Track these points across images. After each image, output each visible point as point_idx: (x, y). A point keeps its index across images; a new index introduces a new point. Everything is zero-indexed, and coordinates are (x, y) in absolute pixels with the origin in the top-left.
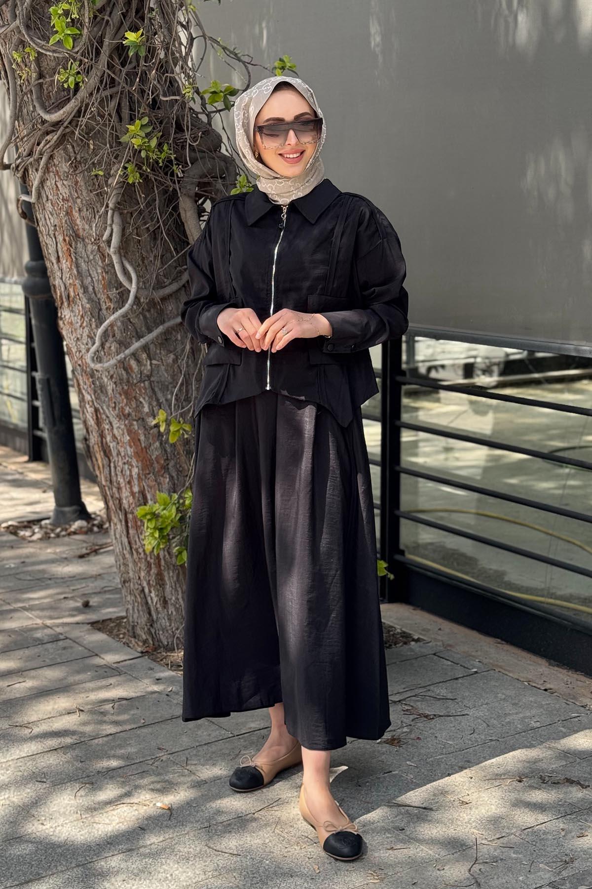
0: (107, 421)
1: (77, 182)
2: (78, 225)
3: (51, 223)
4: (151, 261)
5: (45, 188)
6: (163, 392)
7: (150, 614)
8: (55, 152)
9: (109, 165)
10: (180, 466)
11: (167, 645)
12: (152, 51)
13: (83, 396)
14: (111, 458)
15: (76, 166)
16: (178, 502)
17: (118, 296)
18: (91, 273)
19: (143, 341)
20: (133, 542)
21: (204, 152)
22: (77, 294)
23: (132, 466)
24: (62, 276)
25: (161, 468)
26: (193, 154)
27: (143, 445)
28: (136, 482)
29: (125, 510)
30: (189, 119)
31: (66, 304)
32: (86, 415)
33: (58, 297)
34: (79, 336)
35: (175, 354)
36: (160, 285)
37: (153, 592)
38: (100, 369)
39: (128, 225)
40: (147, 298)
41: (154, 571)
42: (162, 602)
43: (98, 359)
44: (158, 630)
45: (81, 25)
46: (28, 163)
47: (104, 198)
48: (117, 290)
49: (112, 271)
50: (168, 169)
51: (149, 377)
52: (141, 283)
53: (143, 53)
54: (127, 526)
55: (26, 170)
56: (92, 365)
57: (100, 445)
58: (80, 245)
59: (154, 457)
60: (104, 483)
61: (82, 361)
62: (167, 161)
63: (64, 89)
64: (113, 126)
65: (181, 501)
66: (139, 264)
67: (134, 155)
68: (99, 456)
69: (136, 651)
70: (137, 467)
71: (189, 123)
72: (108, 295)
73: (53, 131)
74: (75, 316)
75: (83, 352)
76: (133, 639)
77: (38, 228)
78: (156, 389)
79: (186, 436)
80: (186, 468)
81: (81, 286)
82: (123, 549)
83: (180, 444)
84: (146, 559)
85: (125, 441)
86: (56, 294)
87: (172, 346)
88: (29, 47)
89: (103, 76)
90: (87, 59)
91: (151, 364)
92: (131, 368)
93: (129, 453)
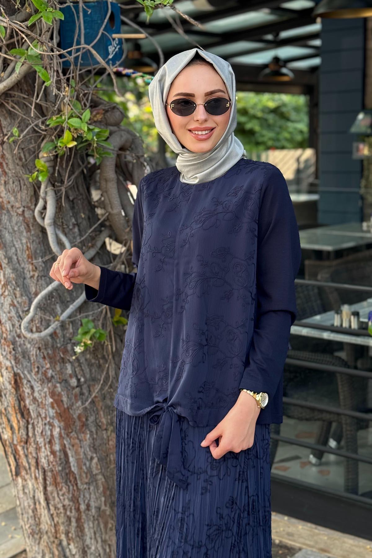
17: (43, 265)
18: (15, 243)
20: (51, 497)
23: (54, 427)
25: (83, 426)
27: (66, 406)
28: (57, 441)
29: (44, 469)
37: (72, 544)
42: (81, 552)
51: (70, 340)
57: (17, 408)
59: (75, 416)
70: (60, 427)
72: (32, 264)
81: (5, 257)
85: (47, 403)
93: (51, 414)
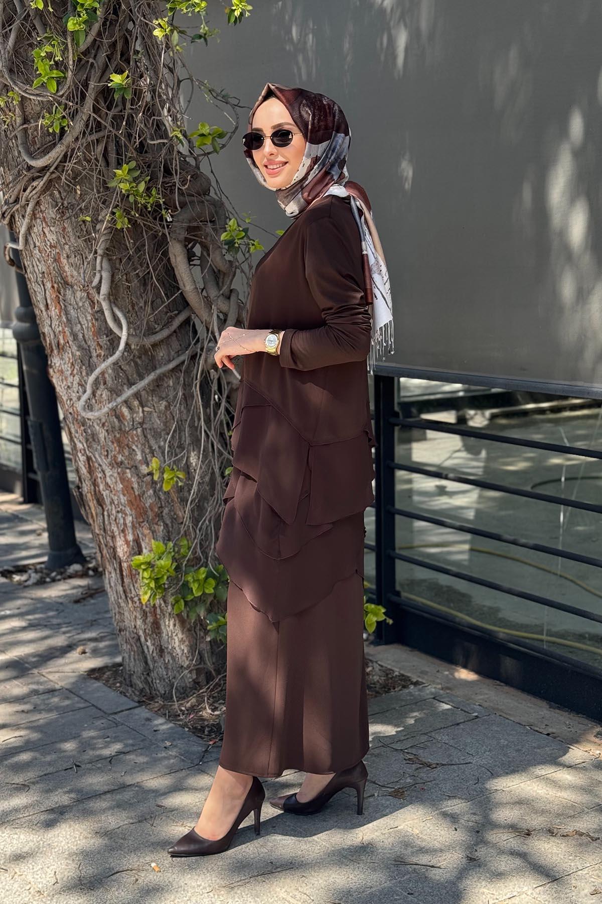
0: (100, 470)
1: (64, 229)
2: (66, 272)
3: (39, 270)
4: (142, 307)
5: (33, 234)
6: (156, 440)
7: (146, 663)
8: (42, 198)
9: (97, 211)
10: (175, 514)
11: (165, 694)
12: (138, 94)
13: (75, 444)
14: (104, 506)
15: (63, 212)
16: (174, 551)
17: (108, 343)
18: (81, 320)
19: (134, 389)
20: (128, 591)
21: (193, 196)
22: (66, 341)
23: (126, 514)
24: (51, 324)
25: (155, 516)
26: (182, 198)
27: (137, 493)
28: (130, 531)
29: (120, 559)
30: (178, 162)
31: (55, 352)
32: (78, 463)
33: (48, 345)
34: (69, 384)
35: (167, 401)
36: (151, 331)
37: (149, 641)
38: (92, 417)
39: (117, 271)
40: (137, 345)
41: (150, 619)
42: (158, 650)
43: (89, 407)
44: (155, 679)
45: (65, 69)
46: (14, 209)
47: (92, 244)
48: (107, 337)
49: (102, 318)
50: (157, 213)
51: (141, 424)
52: (132, 330)
53: (129, 97)
54: (122, 575)
55: (13, 216)
56: (83, 414)
57: (93, 493)
58: (69, 293)
59: (147, 505)
60: (97, 531)
61: (73, 410)
62: (155, 206)
63: (49, 134)
64: (100, 171)
65: (176, 549)
66: (129, 311)
67: (122, 200)
68: (92, 504)
69: (133, 700)
70: (131, 515)
71: (178, 166)
72: (98, 342)
73: (39, 177)
74: (65, 364)
75: (74, 400)
76: (130, 688)
77: (26, 276)
78: (149, 436)
79: (180, 484)
80: (180, 515)
81: (71, 334)
82: (118, 599)
83: (174, 492)
84: (142, 608)
85: (118, 489)
86: (46, 342)
87: (165, 393)
88: (12, 91)
89: (88, 120)
90: (72, 102)
91: (143, 411)
92: (123, 415)
93: (123, 501)
